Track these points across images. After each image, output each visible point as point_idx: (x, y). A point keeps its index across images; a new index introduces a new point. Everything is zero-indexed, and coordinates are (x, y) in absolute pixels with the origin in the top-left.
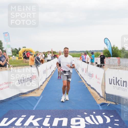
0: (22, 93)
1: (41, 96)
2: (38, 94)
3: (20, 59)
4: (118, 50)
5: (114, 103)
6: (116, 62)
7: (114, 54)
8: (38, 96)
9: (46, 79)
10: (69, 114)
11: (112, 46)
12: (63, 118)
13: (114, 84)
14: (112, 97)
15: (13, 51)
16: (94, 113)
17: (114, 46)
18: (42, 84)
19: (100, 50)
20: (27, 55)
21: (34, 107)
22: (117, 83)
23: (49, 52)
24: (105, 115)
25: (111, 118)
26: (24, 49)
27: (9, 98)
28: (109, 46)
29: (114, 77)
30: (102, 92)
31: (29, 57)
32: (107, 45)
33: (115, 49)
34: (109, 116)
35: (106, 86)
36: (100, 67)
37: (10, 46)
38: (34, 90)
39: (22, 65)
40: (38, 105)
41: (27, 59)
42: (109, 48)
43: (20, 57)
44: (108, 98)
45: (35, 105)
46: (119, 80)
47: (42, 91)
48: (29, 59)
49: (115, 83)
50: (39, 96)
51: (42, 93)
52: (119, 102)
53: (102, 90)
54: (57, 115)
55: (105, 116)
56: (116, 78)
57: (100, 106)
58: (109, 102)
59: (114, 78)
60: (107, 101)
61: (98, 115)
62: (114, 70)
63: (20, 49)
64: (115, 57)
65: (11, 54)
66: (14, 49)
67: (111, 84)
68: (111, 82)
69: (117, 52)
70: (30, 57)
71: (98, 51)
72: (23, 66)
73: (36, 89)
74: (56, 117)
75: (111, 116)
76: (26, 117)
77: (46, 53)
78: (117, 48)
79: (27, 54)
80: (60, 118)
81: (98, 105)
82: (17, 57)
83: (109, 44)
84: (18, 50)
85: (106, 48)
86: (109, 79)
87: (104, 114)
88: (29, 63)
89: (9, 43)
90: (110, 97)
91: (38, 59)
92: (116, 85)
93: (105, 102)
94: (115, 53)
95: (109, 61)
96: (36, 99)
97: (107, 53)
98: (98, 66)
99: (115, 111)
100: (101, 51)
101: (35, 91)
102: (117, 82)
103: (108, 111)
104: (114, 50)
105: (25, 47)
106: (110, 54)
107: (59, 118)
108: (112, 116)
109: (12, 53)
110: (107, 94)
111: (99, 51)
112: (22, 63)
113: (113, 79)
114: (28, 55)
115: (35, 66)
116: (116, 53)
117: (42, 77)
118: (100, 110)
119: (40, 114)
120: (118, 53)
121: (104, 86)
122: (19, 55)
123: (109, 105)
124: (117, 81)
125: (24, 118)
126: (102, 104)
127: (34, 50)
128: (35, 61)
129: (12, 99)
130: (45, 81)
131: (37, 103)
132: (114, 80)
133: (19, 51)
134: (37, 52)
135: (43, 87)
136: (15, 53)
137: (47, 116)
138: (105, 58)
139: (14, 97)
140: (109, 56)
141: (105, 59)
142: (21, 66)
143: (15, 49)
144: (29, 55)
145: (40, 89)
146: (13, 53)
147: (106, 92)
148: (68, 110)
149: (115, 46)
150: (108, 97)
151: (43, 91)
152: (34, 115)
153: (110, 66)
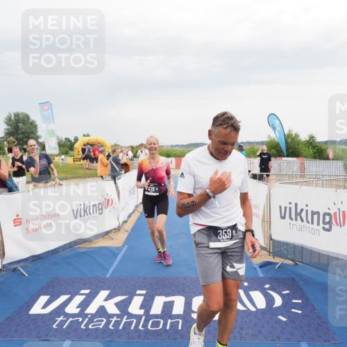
0: (81, 240)
1: (123, 246)
2: (118, 240)
3: (78, 163)
4: (299, 142)
5: (291, 262)
6: (295, 169)
7: (291, 150)
8: (118, 246)
9: (137, 206)
10: (188, 287)
11: (286, 132)
12: (173, 295)
13: (291, 219)
14: (286, 247)
15: (60, 145)
16: (246, 284)
17: (290, 131)
18: (126, 219)
19: (259, 141)
20: (92, 154)
21: (108, 270)
22: (298, 217)
23: (142, 145)
24: (269, 289)
25: (283, 296)
26: (86, 139)
27: (52, 251)
28: (278, 131)
29: (290, 203)
30: (264, 237)
31: (97, 159)
32: (274, 129)
33: (293, 139)
34: (280, 292)
35: (272, 223)
36: (259, 180)
37: (53, 132)
38: (107, 233)
39: (81, 175)
40: (117, 266)
41: (93, 163)
42: (278, 136)
43: (76, 157)
44: (276, 250)
45: (111, 266)
46: (302, 210)
47: (127, 234)
48: (97, 162)
49: (293, 216)
50: (120, 245)
51: (127, 238)
52: (302, 259)
53: (264, 232)
54: (161, 290)
55: (270, 292)
56: (296, 204)
57: (259, 270)
58: (279, 261)
59: (290, 206)
60: (274, 258)
61: (255, 290)
62: (290, 186)
63: (76, 140)
64: (292, 157)
65: (56, 151)
66: (63, 140)
67: (283, 218)
68: (283, 215)
69: (298, 145)
70: (101, 157)
71: (253, 143)
72: (84, 177)
73: (112, 230)
74: (159, 293)
75: (284, 292)
76: (90, 293)
77: (137, 147)
78: (297, 136)
79: (94, 151)
80: (167, 295)
81: (255, 266)
82: (71, 156)
83: (278, 128)
84: (73, 141)
85: (273, 135)
86: (280, 207)
87: (267, 286)
88: (96, 170)
89: (52, 126)
90: (282, 249)
91: (116, 161)
92: (296, 220)
93: (271, 259)
94: (292, 148)
95: (280, 165)
96: (112, 252)
97: (274, 148)
98: (254, 177)
99: (293, 279)
100: (262, 143)
101: (110, 235)
102: (298, 214)
103: (276, 279)
104: (289, 140)
105: (88, 135)
106: (282, 151)
107: (166, 297)
108: (287, 292)
109: (60, 149)
110: (274, 241)
111: (257, 143)
112: (81, 171)
113: (288, 206)
114: (94, 154)
115: (110, 178)
116: (296, 148)
117: (126, 203)
118: (259, 279)
119: (122, 286)
120: (300, 147)
121: (267, 222)
122: (75, 152)
123: (279, 267)
124: (299, 211)
125: (84, 297)
126: (264, 265)
127: (108, 141)
128: (109, 167)
129: (59, 252)
130: (133, 212)
131: (116, 263)
132: (290, 208)
133: (75, 143)
134: (116, 145)
135: (129, 226)
136: (66, 149)
137: (138, 292)
138: (272, 159)
139: (64, 248)
140: (280, 154)
141: (270, 162)
142: (79, 177)
143: (66, 139)
144: (97, 152)
145: (122, 230)
146: (62, 148)
147: (273, 237)
148: (185, 279)
149: (294, 133)
150: (278, 248)
151: (129, 235)
152: (109, 289)
153: (281, 177)
